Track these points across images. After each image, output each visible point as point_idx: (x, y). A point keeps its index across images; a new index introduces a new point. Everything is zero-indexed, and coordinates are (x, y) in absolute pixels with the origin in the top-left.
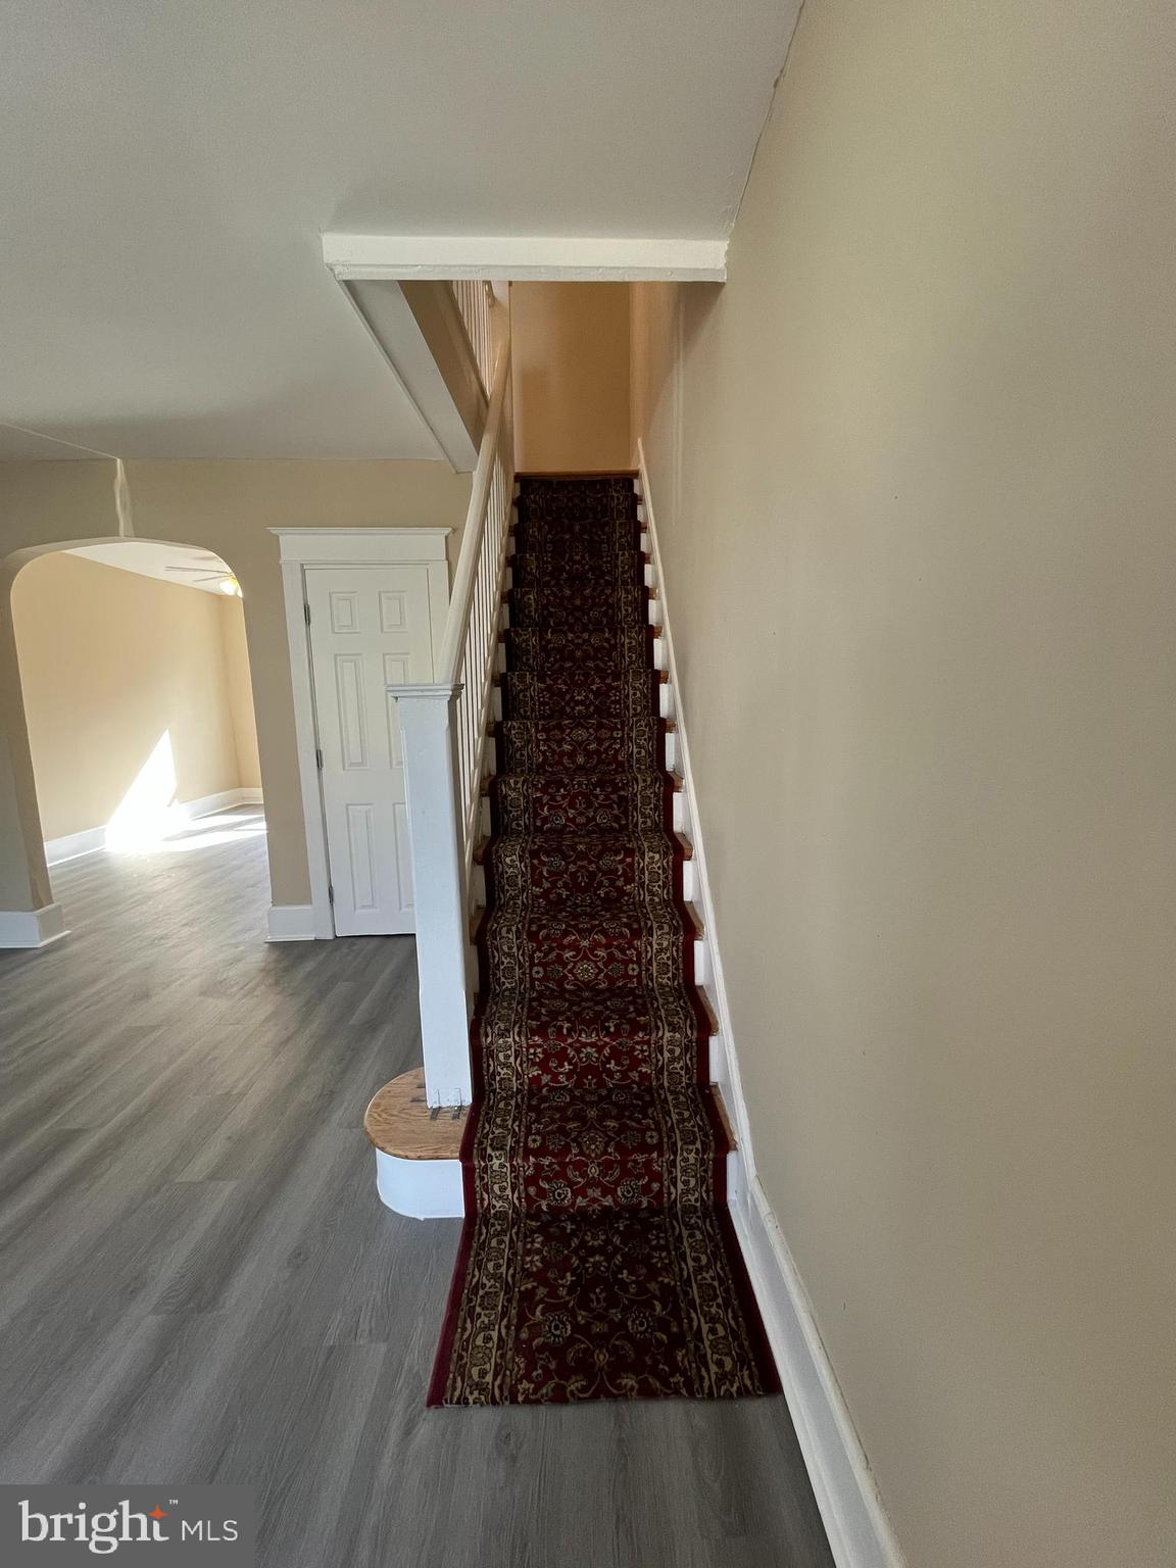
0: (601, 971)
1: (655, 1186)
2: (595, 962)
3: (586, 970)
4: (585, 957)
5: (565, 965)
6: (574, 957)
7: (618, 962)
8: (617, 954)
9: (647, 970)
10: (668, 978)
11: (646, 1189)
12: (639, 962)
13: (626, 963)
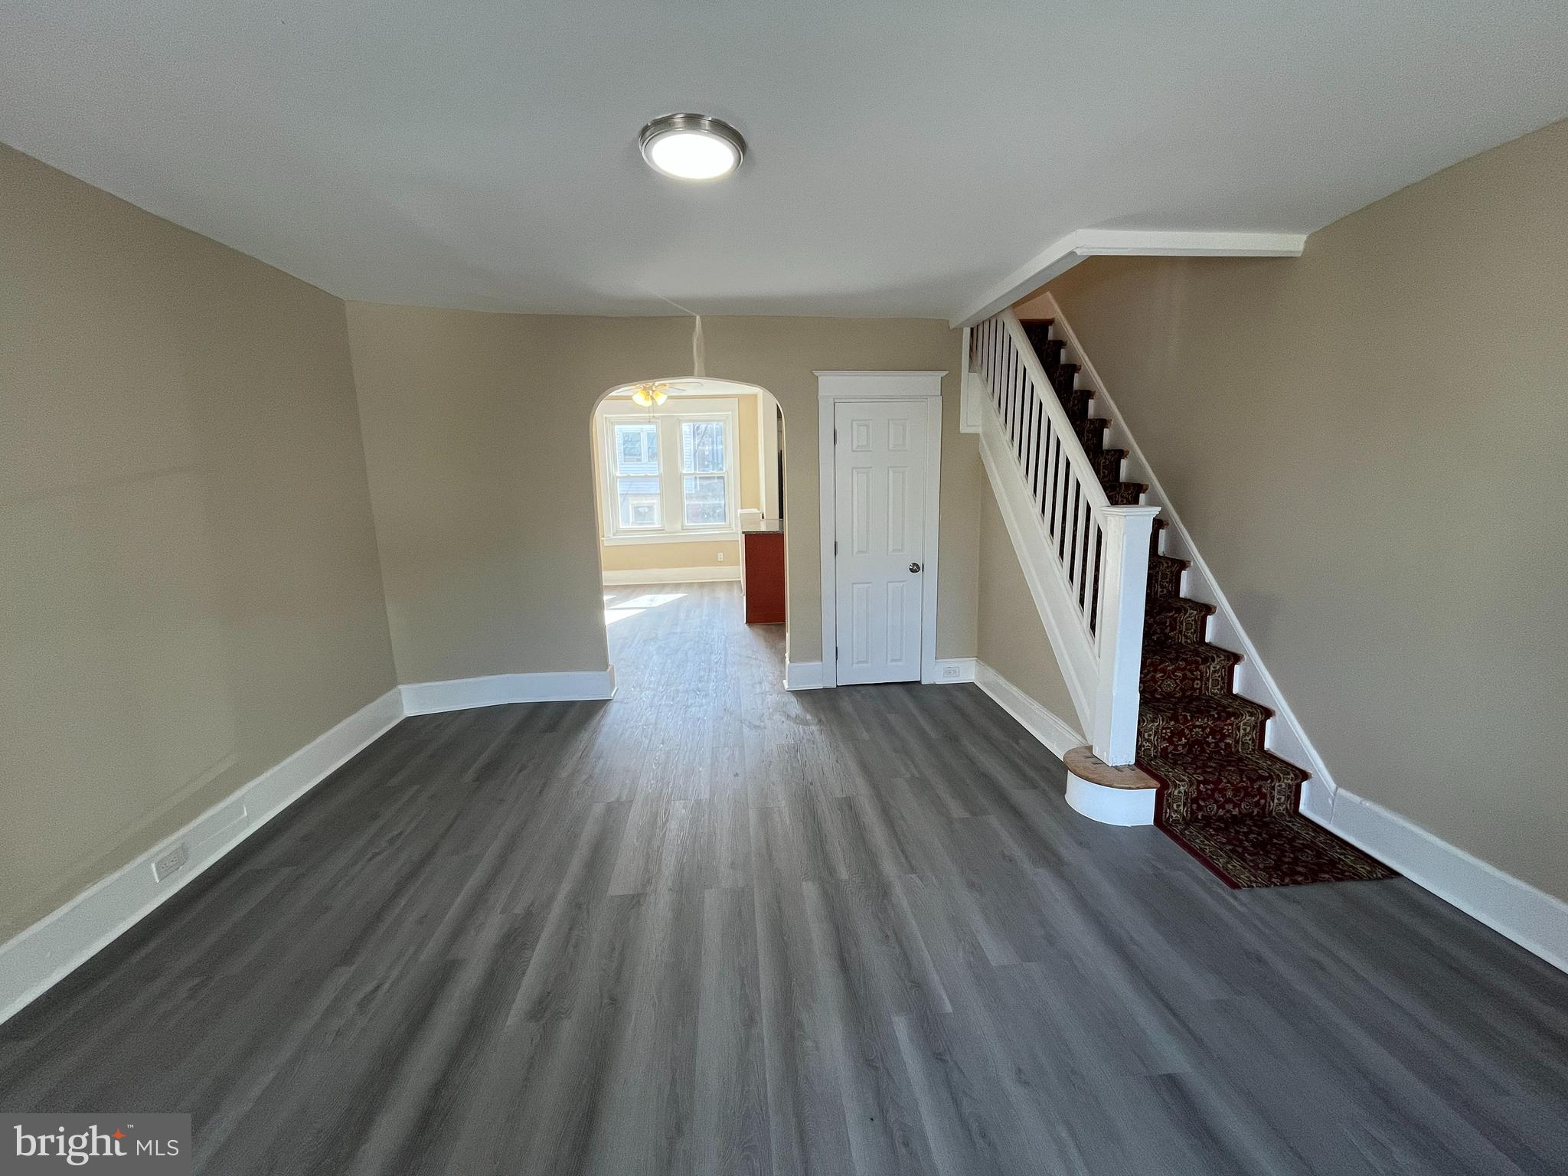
0: (1178, 685)
1: (1263, 801)
2: (1175, 680)
3: (1169, 685)
4: (1169, 677)
5: (1156, 683)
6: (1162, 677)
7: (1189, 679)
8: (1189, 674)
9: (1206, 684)
10: (1218, 689)
11: (1257, 804)
12: (1201, 680)
13: (1193, 680)
